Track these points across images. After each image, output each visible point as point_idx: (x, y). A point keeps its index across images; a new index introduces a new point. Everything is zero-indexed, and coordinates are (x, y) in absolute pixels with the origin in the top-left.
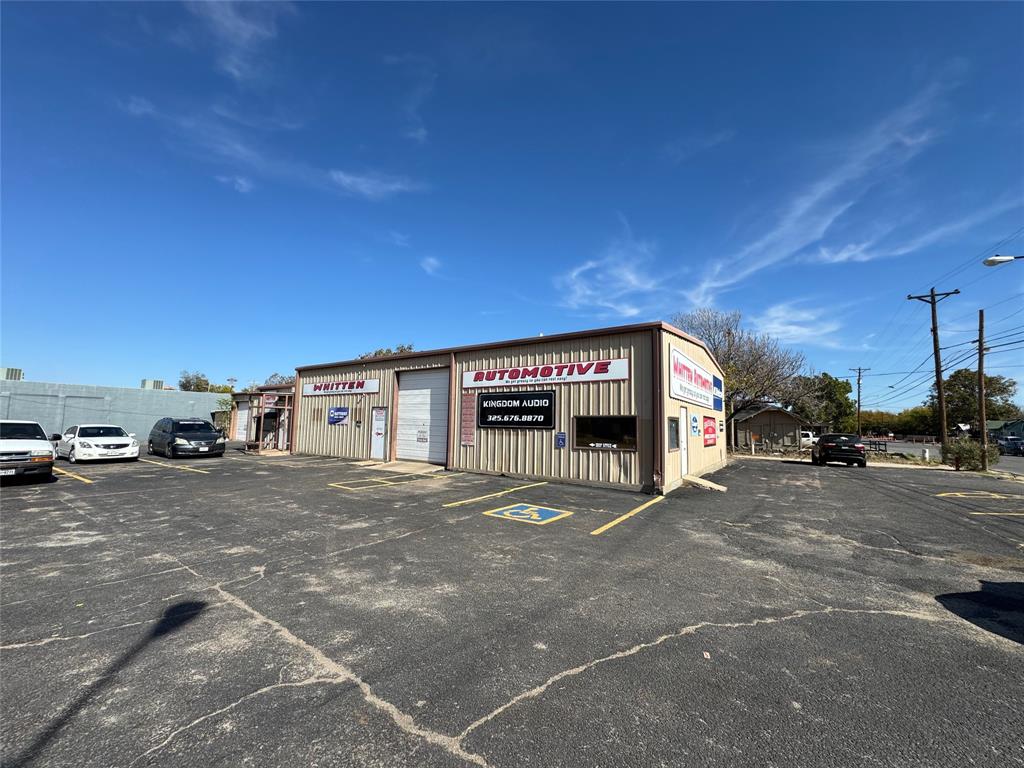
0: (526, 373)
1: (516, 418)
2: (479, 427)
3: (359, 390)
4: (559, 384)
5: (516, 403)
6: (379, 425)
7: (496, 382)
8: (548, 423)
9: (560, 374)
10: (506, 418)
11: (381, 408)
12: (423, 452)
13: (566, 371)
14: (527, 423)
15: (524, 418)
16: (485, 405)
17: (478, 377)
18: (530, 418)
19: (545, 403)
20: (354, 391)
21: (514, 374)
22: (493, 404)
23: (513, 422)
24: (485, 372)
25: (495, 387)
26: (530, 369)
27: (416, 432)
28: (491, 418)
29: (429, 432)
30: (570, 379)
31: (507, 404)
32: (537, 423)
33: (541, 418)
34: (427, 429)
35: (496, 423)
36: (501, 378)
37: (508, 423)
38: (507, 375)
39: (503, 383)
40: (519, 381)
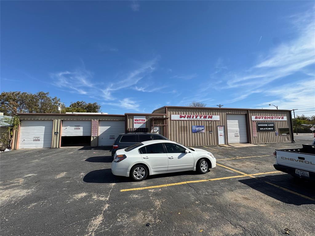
0: (268, 118)
1: (267, 129)
2: (257, 131)
3: (210, 119)
4: (275, 121)
5: (267, 125)
6: (221, 132)
7: (261, 120)
8: (274, 130)
9: (275, 118)
10: (265, 129)
11: (221, 126)
12: (238, 140)
13: (276, 118)
14: (269, 130)
15: (269, 129)
16: (259, 125)
17: (256, 118)
18: (270, 129)
19: (272, 125)
20: (207, 119)
21: (265, 118)
22: (261, 125)
23: (266, 130)
24: (258, 117)
25: (261, 121)
26: (269, 117)
27: (234, 134)
28: (261, 129)
29: (239, 134)
30: (277, 120)
31: (264, 125)
32: (272, 130)
33: (272, 129)
34: (238, 133)
35: (262, 130)
36: (262, 118)
37: (265, 130)
38: (263, 118)
39: (263, 120)
40: (266, 120)
